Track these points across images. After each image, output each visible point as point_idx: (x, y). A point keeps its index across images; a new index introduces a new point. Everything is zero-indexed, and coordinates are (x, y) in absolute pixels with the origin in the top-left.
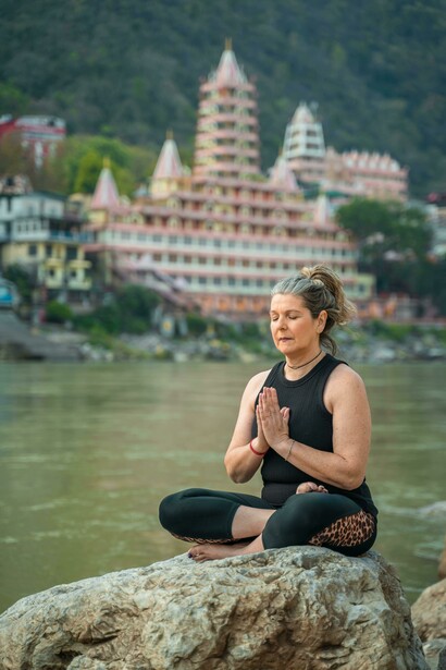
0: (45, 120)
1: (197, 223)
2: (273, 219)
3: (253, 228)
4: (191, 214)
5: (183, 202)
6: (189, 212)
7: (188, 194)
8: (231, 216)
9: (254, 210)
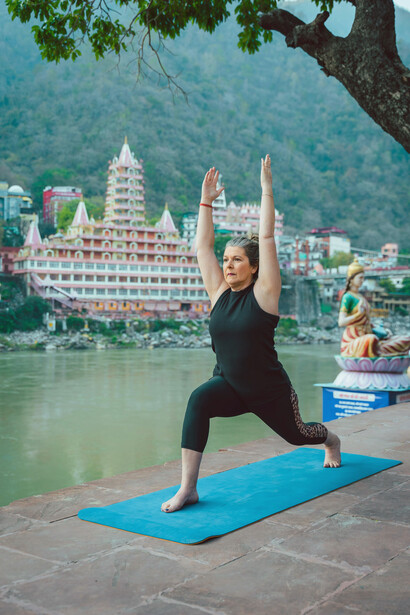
0: (70, 189)
1: (98, 254)
2: (155, 250)
3: (141, 256)
4: (93, 249)
5: (87, 241)
6: (92, 247)
7: (90, 235)
8: (124, 249)
9: (141, 244)
